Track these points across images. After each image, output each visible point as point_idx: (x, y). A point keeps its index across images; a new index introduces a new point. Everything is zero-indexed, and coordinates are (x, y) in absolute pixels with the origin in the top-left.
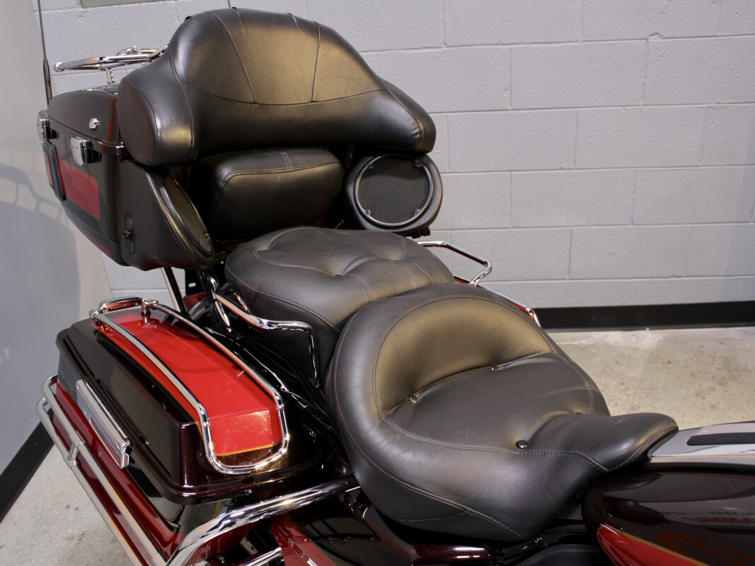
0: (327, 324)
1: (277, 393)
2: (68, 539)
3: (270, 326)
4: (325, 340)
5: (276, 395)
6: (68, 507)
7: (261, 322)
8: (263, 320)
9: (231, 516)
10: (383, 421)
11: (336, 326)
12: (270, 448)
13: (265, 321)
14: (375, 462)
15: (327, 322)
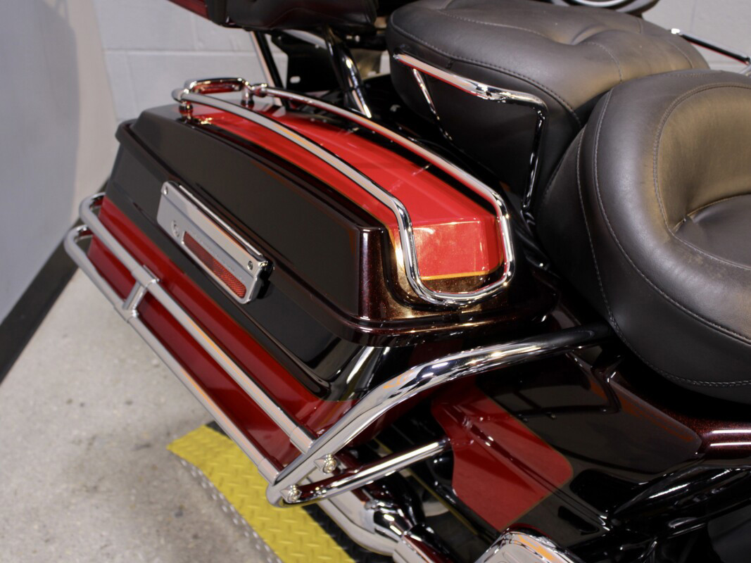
0: (564, 107)
1: (498, 196)
2: (73, 442)
3: (488, 94)
4: (556, 131)
5: (497, 199)
6: (70, 402)
7: (479, 89)
8: (480, 85)
9: (433, 367)
10: (674, 237)
11: (575, 111)
12: (482, 276)
13: (485, 87)
14: (666, 293)
15: (564, 103)
